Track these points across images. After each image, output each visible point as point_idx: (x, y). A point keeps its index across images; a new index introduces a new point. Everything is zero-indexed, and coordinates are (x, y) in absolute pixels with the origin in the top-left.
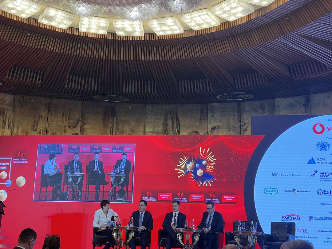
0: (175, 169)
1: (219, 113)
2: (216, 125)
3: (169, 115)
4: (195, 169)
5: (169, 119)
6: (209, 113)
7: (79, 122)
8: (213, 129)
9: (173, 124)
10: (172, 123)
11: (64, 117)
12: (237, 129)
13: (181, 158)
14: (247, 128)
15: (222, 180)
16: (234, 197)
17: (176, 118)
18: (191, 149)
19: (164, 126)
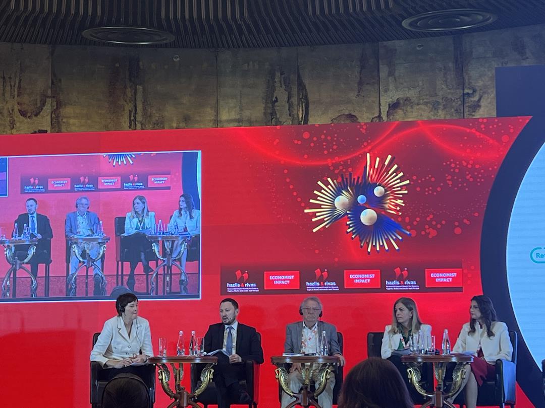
0: (306, 211)
1: (405, 65)
2: (402, 96)
3: (279, 74)
4: (356, 209)
5: (279, 85)
6: (381, 66)
7: (47, 99)
8: (394, 106)
9: (289, 98)
10: (286, 97)
11: (8, 88)
12: (454, 104)
13: (319, 183)
14: (479, 100)
15: (426, 233)
16: (455, 274)
17: (296, 82)
18: (343, 159)
19: (266, 103)
